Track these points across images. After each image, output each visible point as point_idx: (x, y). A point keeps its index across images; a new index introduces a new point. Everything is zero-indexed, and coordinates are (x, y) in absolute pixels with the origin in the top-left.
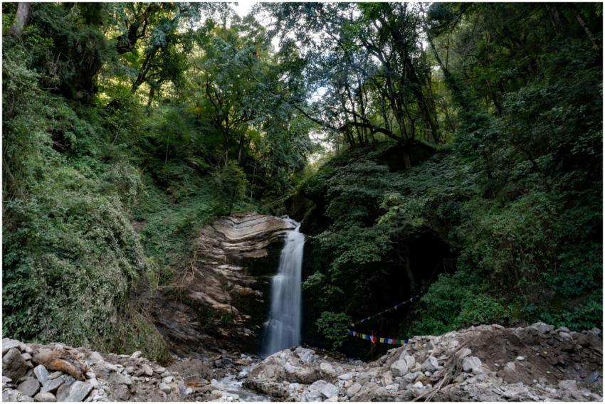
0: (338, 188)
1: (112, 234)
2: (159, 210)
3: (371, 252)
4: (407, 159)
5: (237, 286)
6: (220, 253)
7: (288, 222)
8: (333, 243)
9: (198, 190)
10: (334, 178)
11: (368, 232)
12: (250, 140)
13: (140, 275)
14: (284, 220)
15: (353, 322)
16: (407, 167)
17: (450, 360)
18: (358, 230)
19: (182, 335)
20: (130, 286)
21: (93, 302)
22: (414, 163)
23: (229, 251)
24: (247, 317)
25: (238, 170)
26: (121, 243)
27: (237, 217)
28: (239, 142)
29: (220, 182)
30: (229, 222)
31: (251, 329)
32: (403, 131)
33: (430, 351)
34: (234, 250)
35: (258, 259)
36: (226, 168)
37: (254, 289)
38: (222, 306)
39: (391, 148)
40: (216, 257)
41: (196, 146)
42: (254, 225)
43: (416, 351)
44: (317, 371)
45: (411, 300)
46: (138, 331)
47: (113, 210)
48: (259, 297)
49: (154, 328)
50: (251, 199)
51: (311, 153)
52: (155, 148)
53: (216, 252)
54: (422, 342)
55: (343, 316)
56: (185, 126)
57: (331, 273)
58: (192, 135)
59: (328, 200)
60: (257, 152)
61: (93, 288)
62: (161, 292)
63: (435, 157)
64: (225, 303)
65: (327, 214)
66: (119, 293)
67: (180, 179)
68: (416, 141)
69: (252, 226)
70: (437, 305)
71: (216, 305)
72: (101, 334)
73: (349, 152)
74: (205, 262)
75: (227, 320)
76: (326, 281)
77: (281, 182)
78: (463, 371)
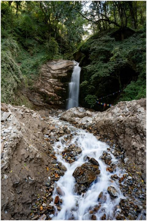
0: (94, 47)
1: (9, 66)
2: (26, 59)
3: (106, 72)
4: (123, 36)
5: (56, 87)
6: (50, 75)
7: (75, 63)
8: (92, 69)
9: (40, 50)
10: (93, 44)
11: (105, 65)
12: (59, 29)
13: (21, 81)
14: (73, 62)
15: (98, 98)
16: (122, 39)
17: (133, 109)
18: (102, 64)
19: (38, 104)
20: (18, 85)
21: (6, 91)
22: (125, 38)
23: (53, 74)
24: (60, 97)
25: (55, 42)
26: (13, 69)
27: (55, 61)
28: (55, 30)
29: (48, 47)
30: (52, 63)
31: (62, 102)
32: (122, 23)
33: (126, 106)
34: (54, 73)
35: (64, 77)
36: (50, 41)
37: (62, 87)
38: (51, 93)
39: (117, 31)
40: (48, 76)
41: (38, 32)
42: (62, 64)
43: (121, 106)
44: (85, 114)
45: (119, 91)
46: (22, 101)
47: (9, 57)
48: (64, 90)
49: (28, 100)
50: (60, 54)
51: (84, 35)
52: (22, 33)
53: (48, 74)
54: (123, 103)
55: (95, 96)
56: (33, 23)
57: (91, 81)
58: (36, 27)
59: (90, 52)
60: (62, 34)
61: (5, 86)
62: (29, 88)
63: (134, 35)
64: (52, 92)
65: (90, 58)
66: (15, 88)
67: (32, 46)
68: (127, 28)
69: (61, 64)
70: (129, 92)
71: (49, 93)
72: (10, 102)
73: (99, 33)
74: (44, 78)
75: (53, 99)
76: (89, 84)
77: (72, 47)
78: (137, 112)
